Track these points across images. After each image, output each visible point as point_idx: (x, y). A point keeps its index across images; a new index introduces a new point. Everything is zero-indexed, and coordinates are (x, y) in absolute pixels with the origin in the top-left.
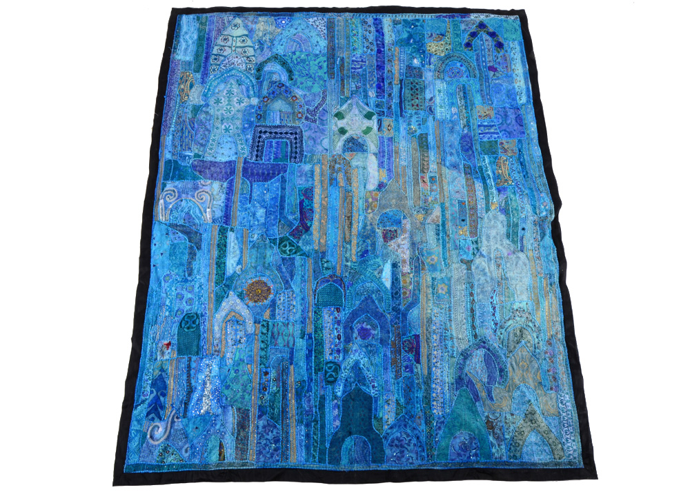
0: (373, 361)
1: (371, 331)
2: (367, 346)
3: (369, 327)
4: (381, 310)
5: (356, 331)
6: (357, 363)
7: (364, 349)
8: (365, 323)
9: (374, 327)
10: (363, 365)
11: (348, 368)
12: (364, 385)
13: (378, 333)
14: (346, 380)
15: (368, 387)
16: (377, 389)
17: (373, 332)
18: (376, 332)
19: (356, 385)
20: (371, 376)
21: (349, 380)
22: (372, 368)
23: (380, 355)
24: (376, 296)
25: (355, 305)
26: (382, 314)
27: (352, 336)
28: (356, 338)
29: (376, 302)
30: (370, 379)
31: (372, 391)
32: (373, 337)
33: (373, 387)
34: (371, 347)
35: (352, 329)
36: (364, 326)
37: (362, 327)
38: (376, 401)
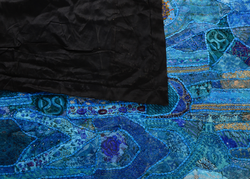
0: (70, 162)
1: (115, 157)
2: (92, 152)
3: (121, 152)
4: (148, 170)
5: (114, 134)
6: (65, 138)
7: (87, 147)
8: (126, 147)
9: (121, 161)
10: (63, 147)
11: (58, 126)
12: (33, 151)
13: (112, 166)
14: (39, 124)
15: (29, 157)
16: (26, 169)
17: (114, 160)
18: (114, 164)
19: (33, 139)
20: (47, 159)
21: (40, 127)
22: (58, 160)
23: (79, 171)
24: (169, 161)
25: (151, 131)
26: (143, 171)
27: (106, 129)
28: (103, 135)
29: (160, 162)
30: (41, 159)
31: (23, 164)
32: (105, 160)
33: (30, 165)
34: (92, 157)
35: (116, 128)
36: (122, 145)
37: (119, 143)
38: (6, 170)
